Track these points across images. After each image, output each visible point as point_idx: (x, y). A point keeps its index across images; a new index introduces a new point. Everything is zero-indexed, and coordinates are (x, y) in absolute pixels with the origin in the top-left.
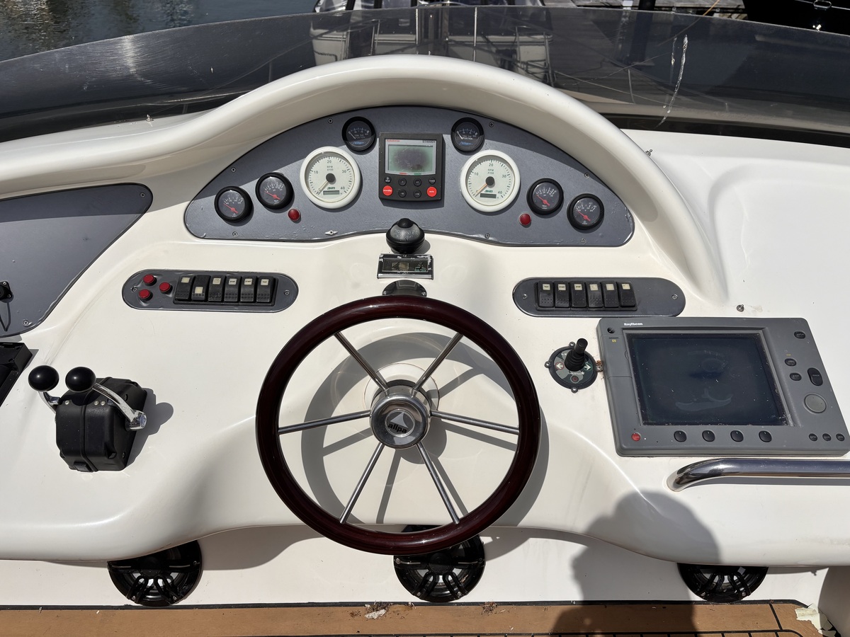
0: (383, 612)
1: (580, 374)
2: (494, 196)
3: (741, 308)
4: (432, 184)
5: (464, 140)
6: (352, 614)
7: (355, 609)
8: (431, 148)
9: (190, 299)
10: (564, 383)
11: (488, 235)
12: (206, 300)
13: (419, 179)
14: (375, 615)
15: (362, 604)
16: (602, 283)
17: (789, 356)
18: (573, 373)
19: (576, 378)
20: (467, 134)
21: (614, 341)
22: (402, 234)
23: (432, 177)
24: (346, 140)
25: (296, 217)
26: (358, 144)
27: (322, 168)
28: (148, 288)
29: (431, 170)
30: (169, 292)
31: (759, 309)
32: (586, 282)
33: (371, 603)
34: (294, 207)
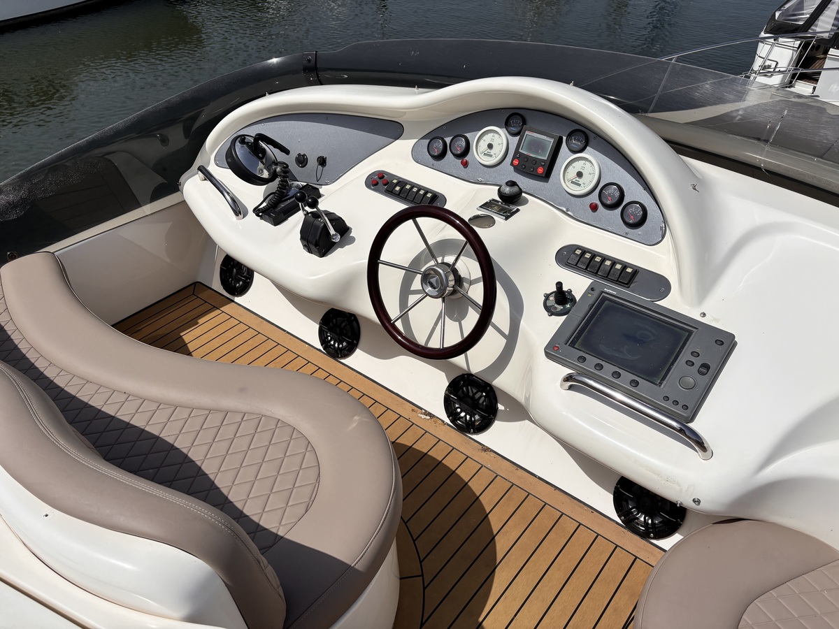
0: (428, 417)
1: (560, 308)
2: (579, 185)
3: (704, 315)
4: (543, 166)
5: (574, 144)
6: (413, 410)
7: (416, 409)
8: (550, 142)
9: (392, 192)
10: (547, 308)
11: (567, 210)
12: (399, 195)
13: (536, 161)
14: (423, 416)
15: (421, 409)
16: (615, 262)
17: (698, 350)
18: (556, 305)
19: (556, 308)
20: (578, 140)
21: (590, 295)
22: (507, 190)
23: (543, 161)
24: (507, 125)
25: (465, 165)
26: (514, 130)
27: (488, 139)
28: (378, 180)
29: (545, 157)
30: (385, 185)
31: (717, 320)
32: (605, 258)
33: (426, 411)
34: (467, 158)
